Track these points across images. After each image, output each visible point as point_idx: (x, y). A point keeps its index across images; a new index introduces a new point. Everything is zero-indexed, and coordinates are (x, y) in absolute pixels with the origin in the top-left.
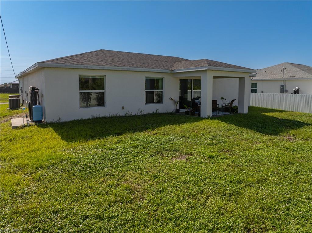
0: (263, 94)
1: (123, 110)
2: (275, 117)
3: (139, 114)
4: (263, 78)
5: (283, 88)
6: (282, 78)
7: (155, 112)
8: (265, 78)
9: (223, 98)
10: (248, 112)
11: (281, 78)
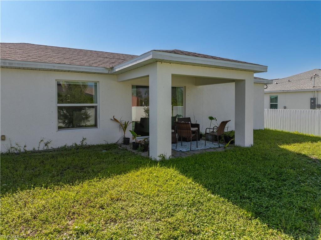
0: (285, 110)
1: (3, 142)
2: (304, 156)
3: (42, 147)
4: (286, 89)
5: (314, 102)
6: (313, 88)
7: (79, 143)
8: (288, 89)
9: (211, 118)
10: (252, 143)
11: (311, 88)
